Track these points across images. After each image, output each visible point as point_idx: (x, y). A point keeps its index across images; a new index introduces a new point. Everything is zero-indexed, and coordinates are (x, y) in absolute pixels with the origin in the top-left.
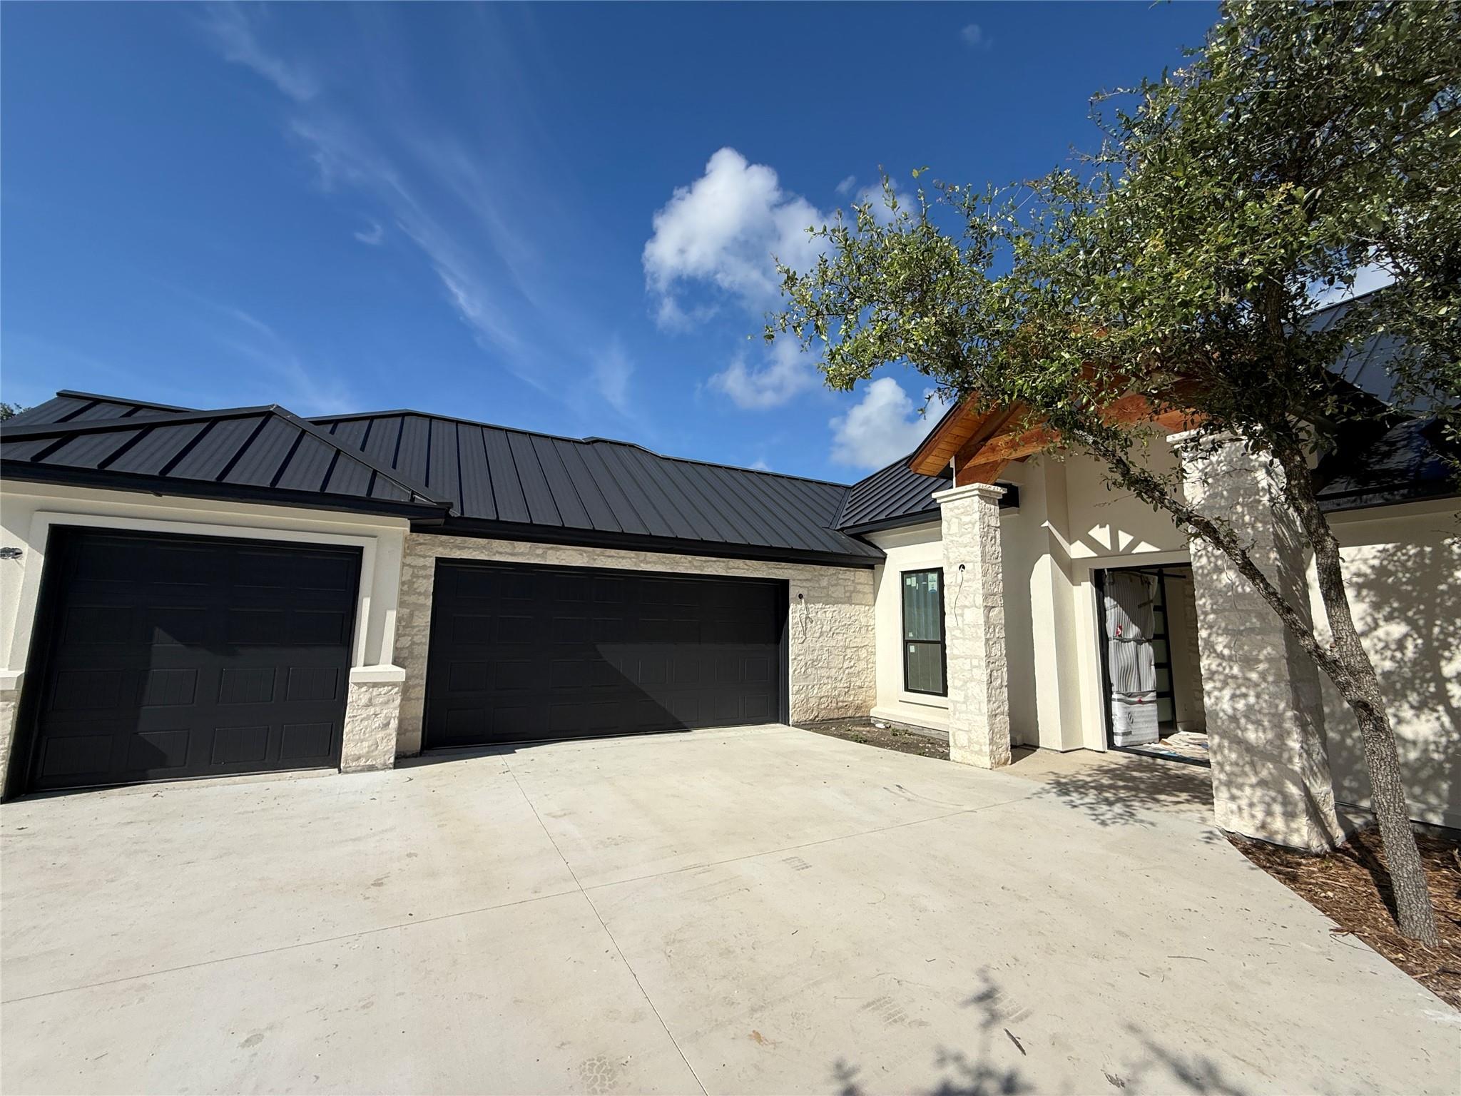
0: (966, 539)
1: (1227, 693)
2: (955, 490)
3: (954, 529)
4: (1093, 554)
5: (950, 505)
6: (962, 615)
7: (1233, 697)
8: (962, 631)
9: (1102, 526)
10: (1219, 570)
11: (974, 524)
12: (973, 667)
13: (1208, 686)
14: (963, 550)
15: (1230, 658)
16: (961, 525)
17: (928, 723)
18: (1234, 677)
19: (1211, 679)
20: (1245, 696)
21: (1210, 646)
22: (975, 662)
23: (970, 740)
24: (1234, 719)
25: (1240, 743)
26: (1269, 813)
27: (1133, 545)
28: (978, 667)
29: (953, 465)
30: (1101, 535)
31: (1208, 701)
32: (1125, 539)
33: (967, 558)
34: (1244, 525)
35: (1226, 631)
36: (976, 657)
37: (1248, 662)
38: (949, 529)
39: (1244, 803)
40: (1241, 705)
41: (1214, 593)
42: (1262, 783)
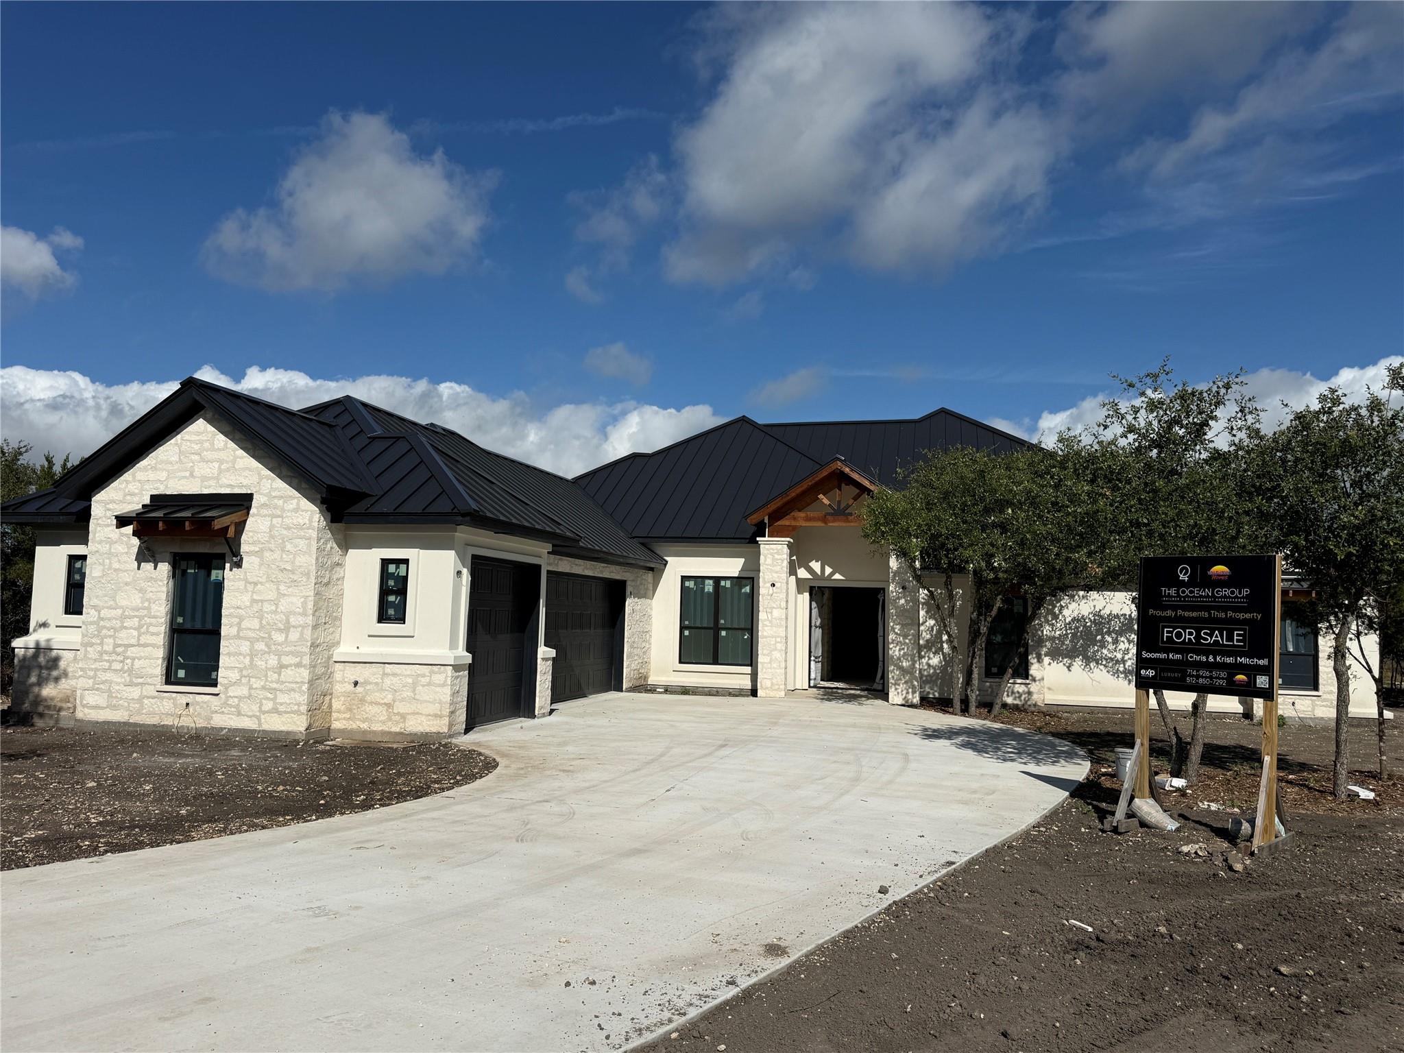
0: (778, 568)
1: (898, 648)
2: (766, 538)
3: (769, 561)
4: (810, 577)
5: (767, 546)
6: (771, 613)
7: (900, 650)
8: (771, 622)
9: (817, 561)
10: (899, 598)
11: (783, 561)
12: (776, 642)
13: (891, 646)
14: (775, 575)
15: (899, 635)
16: (774, 559)
18: (900, 642)
19: (892, 643)
20: (903, 649)
21: (893, 629)
22: (778, 640)
23: (772, 684)
24: (899, 659)
25: (901, 668)
26: (908, 693)
27: (832, 574)
28: (780, 642)
29: (766, 521)
30: (816, 566)
31: (890, 652)
32: (828, 570)
33: (777, 580)
34: (909, 582)
35: (899, 624)
36: (778, 637)
37: (905, 637)
38: (765, 560)
39: (900, 691)
40: (902, 653)
41: (896, 608)
42: (906, 682)
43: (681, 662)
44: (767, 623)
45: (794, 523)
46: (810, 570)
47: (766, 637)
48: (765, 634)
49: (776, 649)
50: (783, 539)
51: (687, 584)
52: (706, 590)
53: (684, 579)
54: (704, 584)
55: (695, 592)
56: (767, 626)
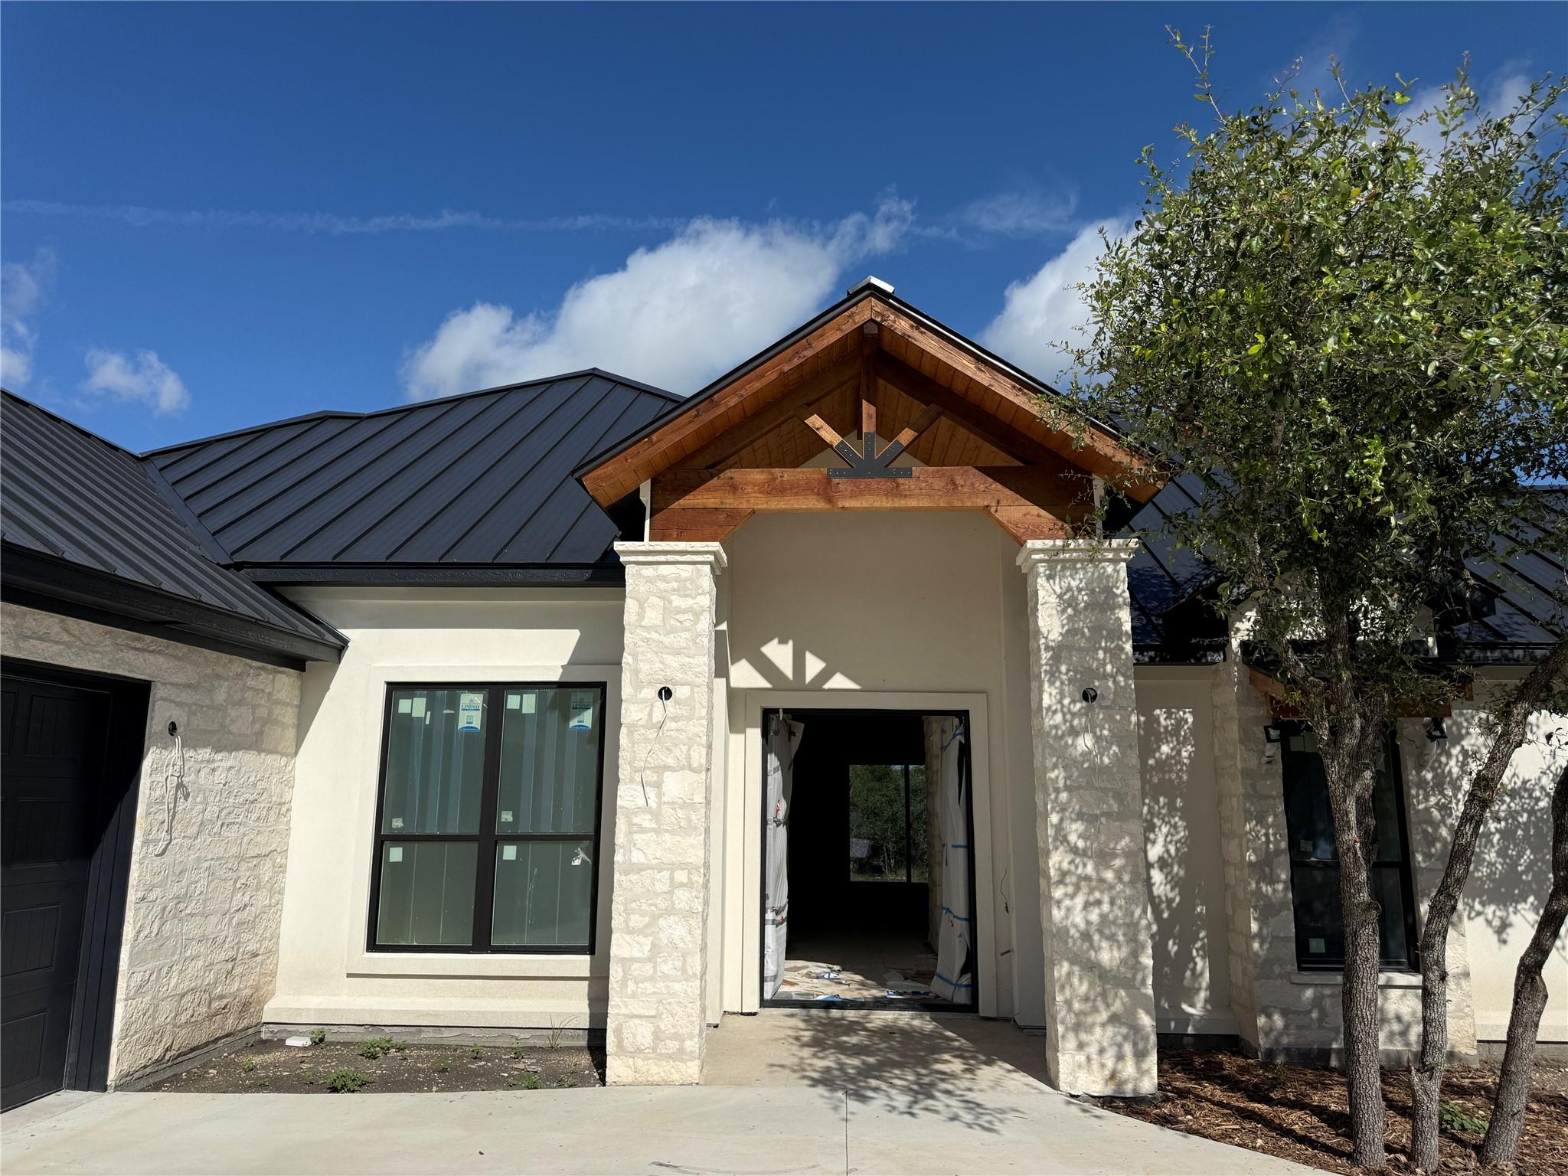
0: (681, 639)
1: (1080, 900)
2: (646, 544)
3: (653, 617)
4: (768, 685)
5: (648, 571)
6: (658, 785)
7: (1087, 905)
8: (656, 815)
9: (783, 641)
10: (1074, 732)
11: (697, 614)
12: (674, 885)
13: (1058, 893)
14: (672, 661)
15: (1084, 853)
16: (668, 611)
17: (436, 1015)
18: (1087, 878)
19: (1061, 882)
20: (1098, 903)
21: (1062, 838)
22: (681, 876)
23: (657, 1036)
24: (1086, 936)
25: (1092, 968)
26: (1120, 1057)
27: (825, 675)
28: (688, 885)
29: (645, 498)
30: (780, 654)
31: (1057, 914)
32: (814, 666)
33: (679, 676)
34: (1105, 676)
35: (1080, 816)
36: (682, 866)
37: (1103, 858)
38: (641, 615)
39: (1093, 1050)
40: (1094, 916)
41: (1069, 764)
42: (1114, 1019)
43: (373, 946)
44: (645, 820)
45: (730, 502)
46: (765, 667)
47: (639, 869)
48: (637, 857)
49: (669, 912)
50: (698, 546)
51: (404, 706)
52: (462, 723)
53: (396, 690)
54: (454, 704)
55: (428, 730)
56: (643, 830)
